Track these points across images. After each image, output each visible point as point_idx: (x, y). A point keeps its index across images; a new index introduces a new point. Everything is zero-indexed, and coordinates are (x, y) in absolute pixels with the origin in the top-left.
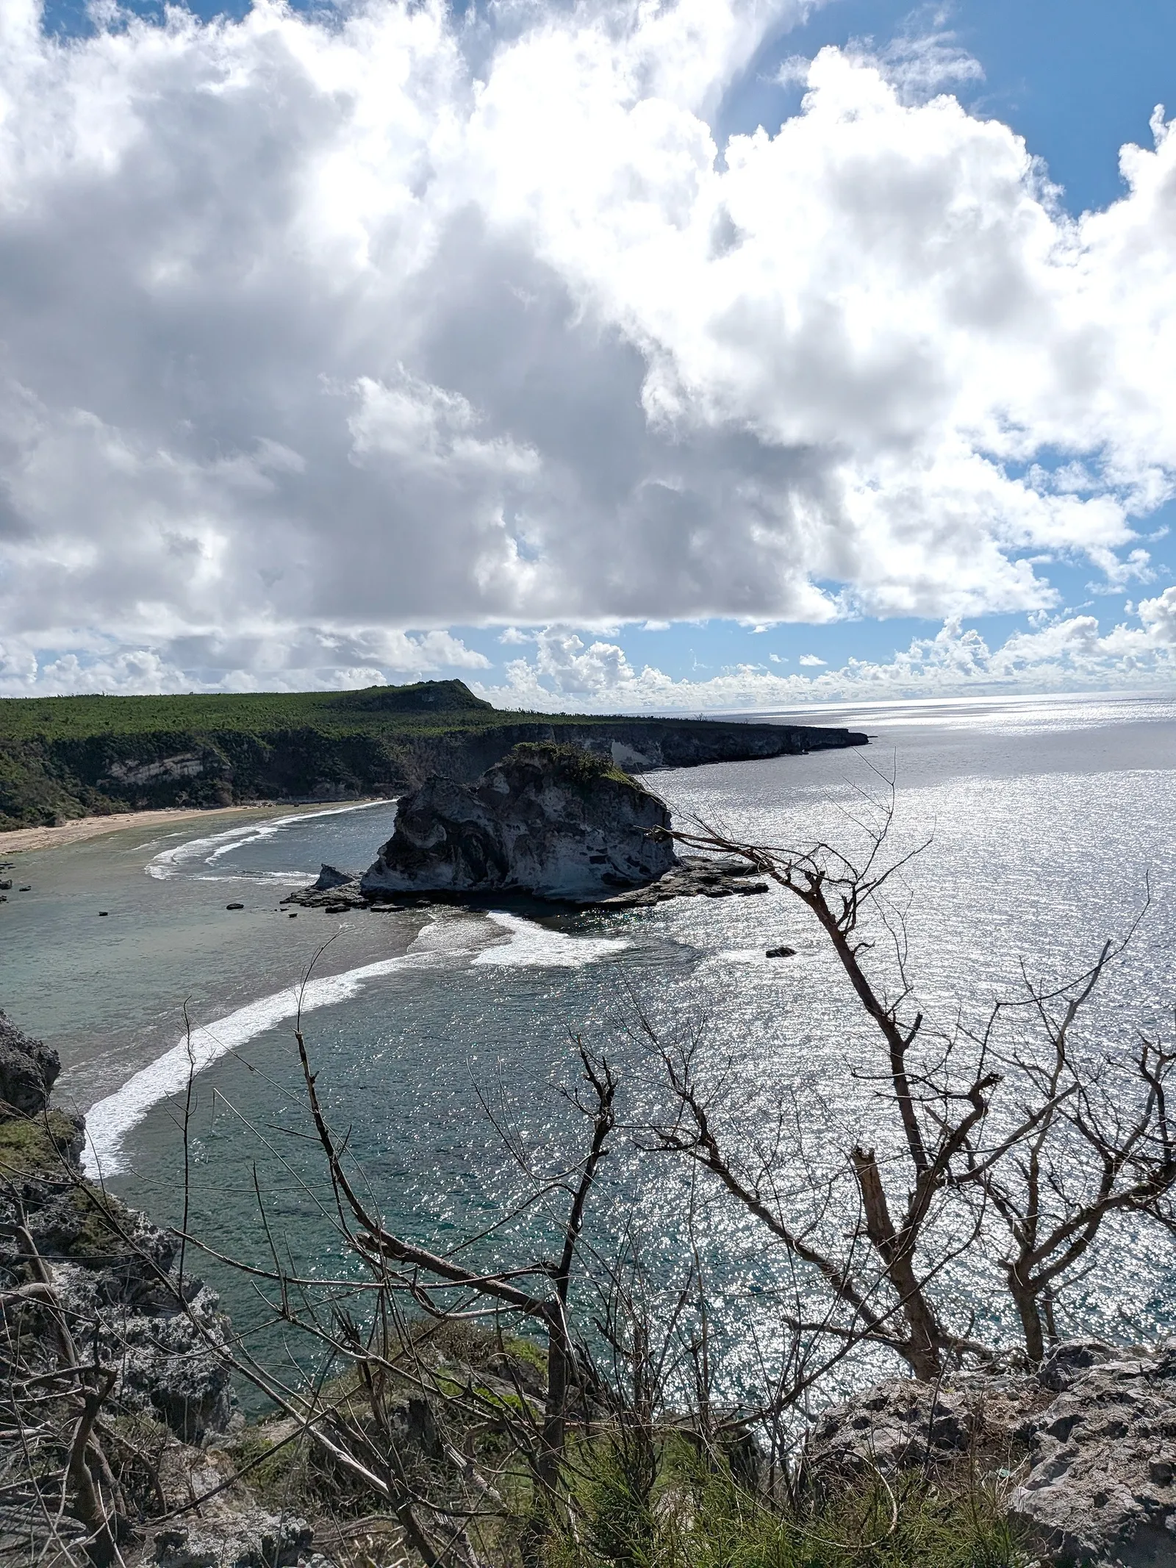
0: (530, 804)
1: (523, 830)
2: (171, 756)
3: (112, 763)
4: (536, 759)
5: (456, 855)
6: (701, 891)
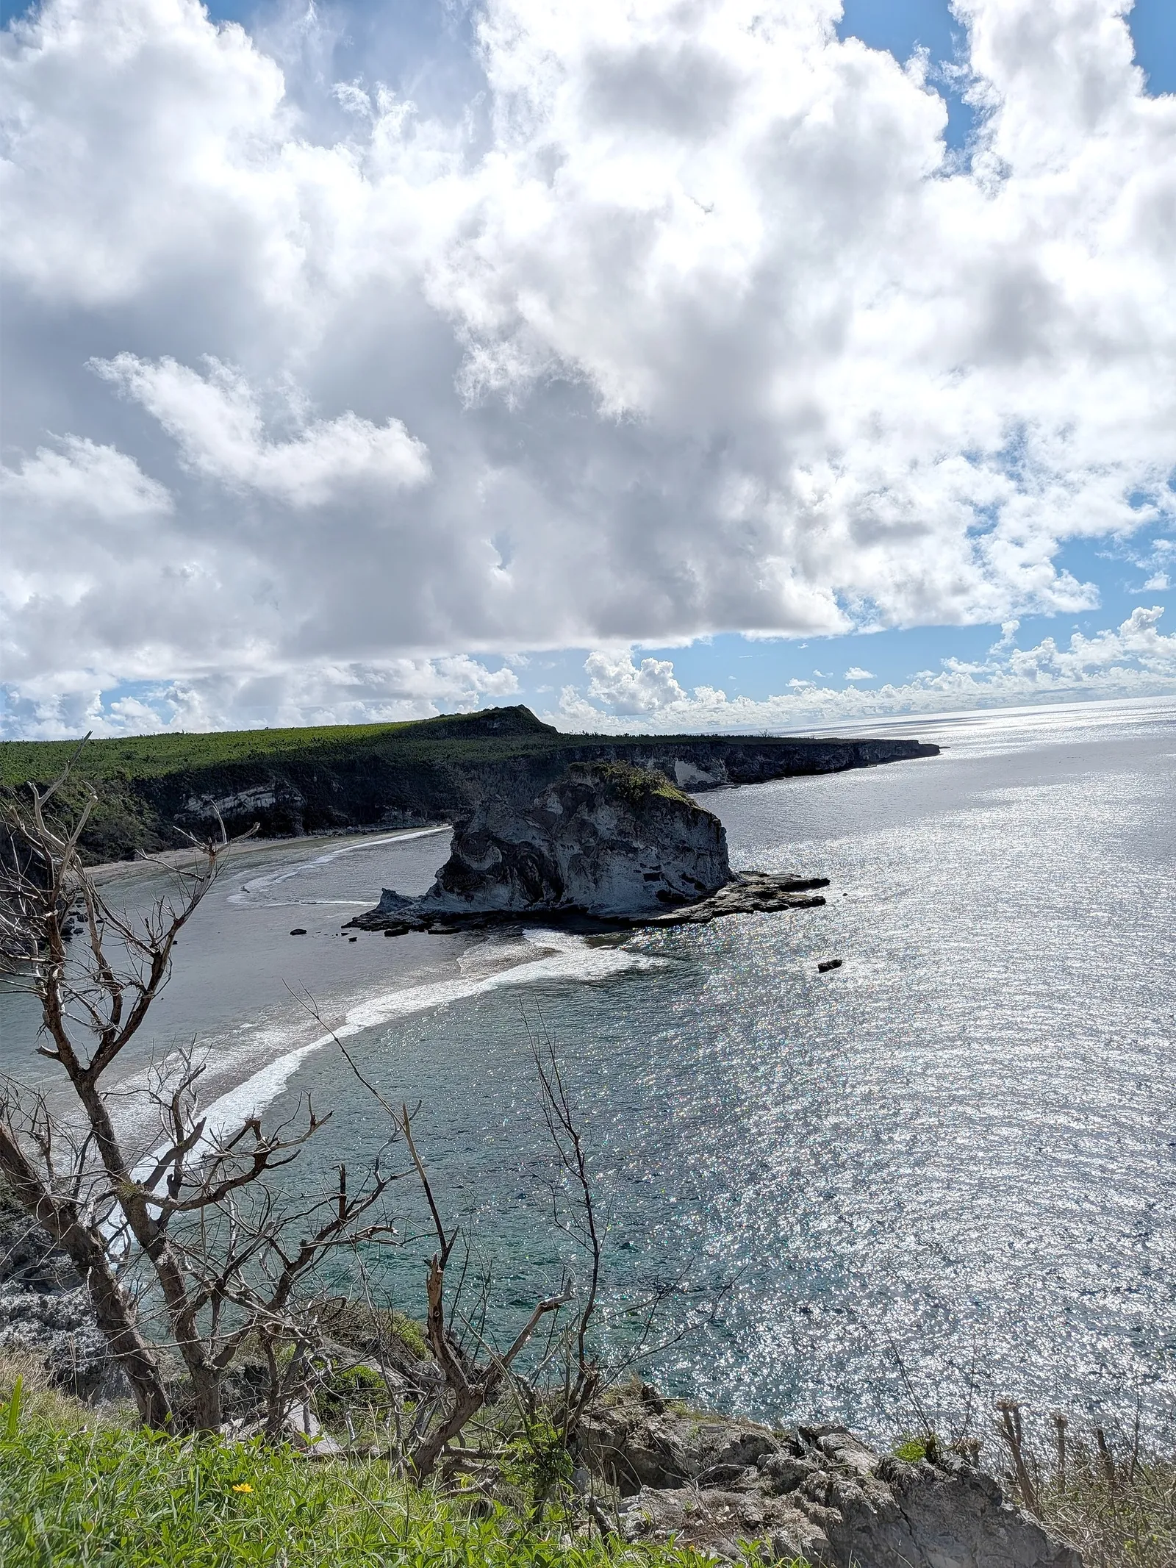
0: (583, 824)
1: (577, 849)
2: (245, 789)
3: (188, 797)
4: (589, 778)
5: (511, 877)
6: (756, 907)
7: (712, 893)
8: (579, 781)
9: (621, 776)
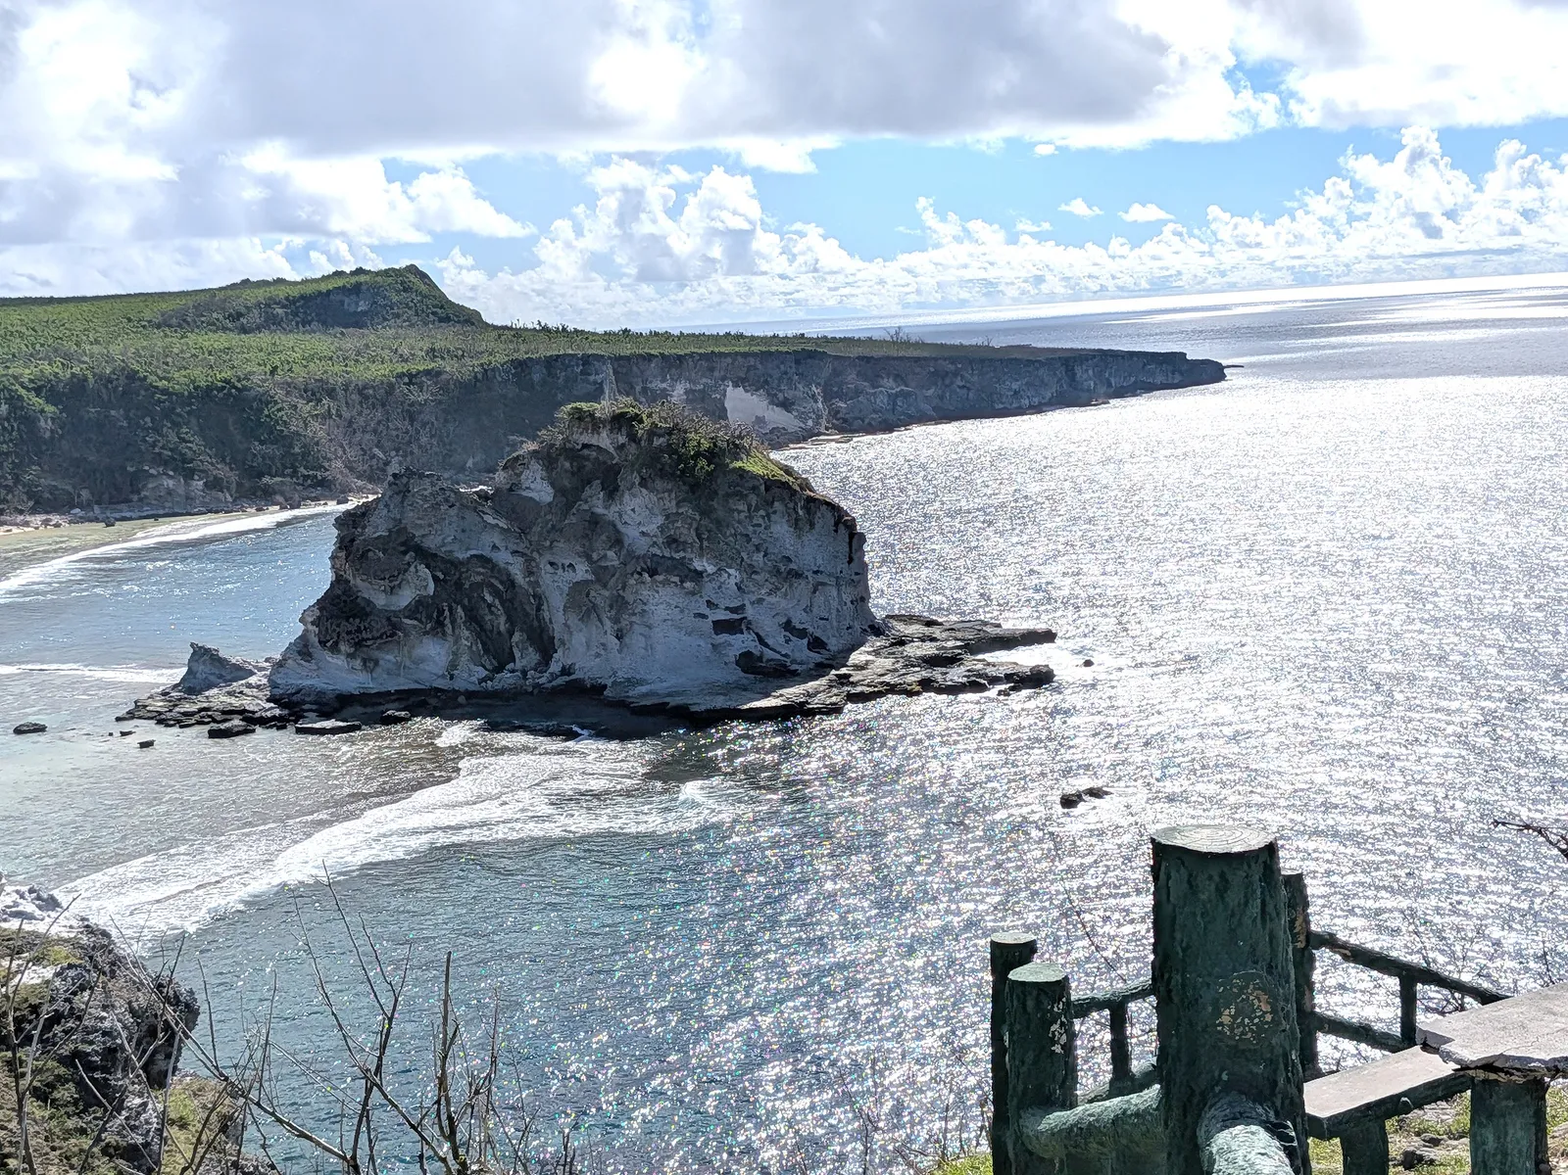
0: (595, 522)
1: (582, 571)
4: (604, 434)
5: (453, 622)
6: (927, 685)
7: (840, 658)
8: (585, 439)
9: (670, 432)
